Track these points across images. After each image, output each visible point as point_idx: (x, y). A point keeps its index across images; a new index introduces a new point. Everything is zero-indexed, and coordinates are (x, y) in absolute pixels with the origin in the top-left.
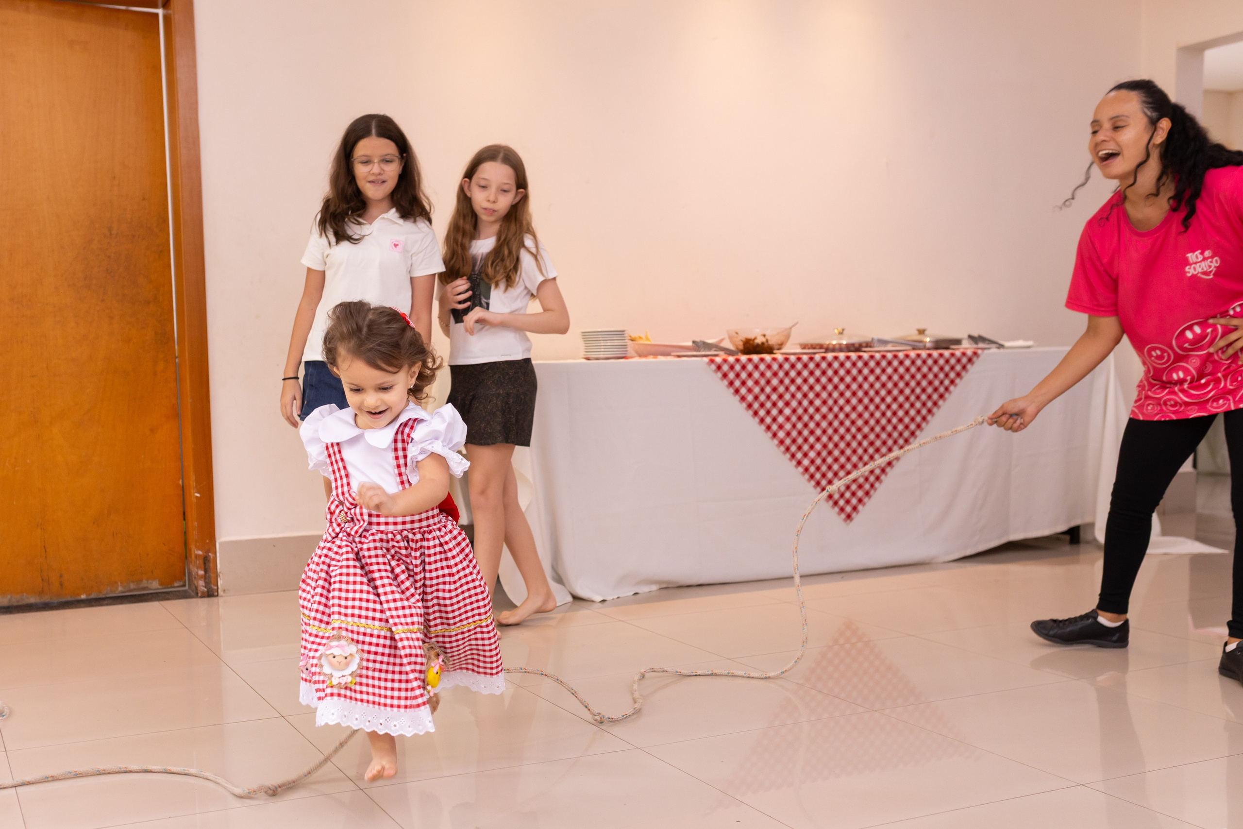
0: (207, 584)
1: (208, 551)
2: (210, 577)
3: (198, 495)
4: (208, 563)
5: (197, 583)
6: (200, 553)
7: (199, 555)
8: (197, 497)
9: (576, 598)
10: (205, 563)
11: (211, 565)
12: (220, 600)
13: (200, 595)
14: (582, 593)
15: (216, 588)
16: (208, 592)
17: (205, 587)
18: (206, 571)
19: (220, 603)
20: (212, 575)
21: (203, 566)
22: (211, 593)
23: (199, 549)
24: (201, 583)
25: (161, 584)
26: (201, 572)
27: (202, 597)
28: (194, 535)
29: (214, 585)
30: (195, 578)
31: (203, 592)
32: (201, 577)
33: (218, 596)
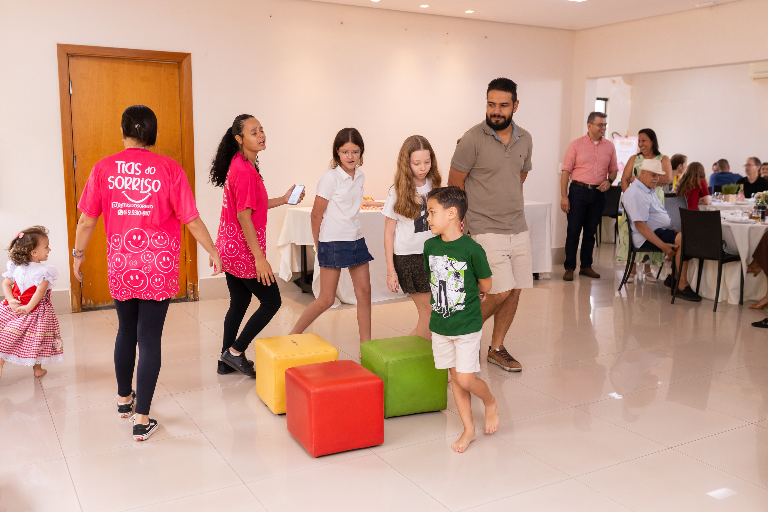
0: (194, 296)
1: (195, 283)
2: (195, 293)
3: (191, 261)
4: (194, 288)
5: (190, 296)
6: (192, 284)
7: (191, 285)
8: (190, 261)
9: (343, 303)
10: (193, 288)
11: (196, 289)
12: (199, 302)
13: (191, 300)
14: (346, 301)
15: (198, 298)
16: (194, 299)
17: (193, 297)
18: (194, 291)
19: (199, 304)
20: (196, 293)
21: (192, 289)
22: (196, 300)
23: (191, 282)
24: (192, 296)
25: (176, 297)
26: (192, 291)
27: (192, 301)
28: (189, 276)
29: (197, 296)
30: (189, 293)
31: (192, 299)
32: (192, 293)
33: (198, 301)
